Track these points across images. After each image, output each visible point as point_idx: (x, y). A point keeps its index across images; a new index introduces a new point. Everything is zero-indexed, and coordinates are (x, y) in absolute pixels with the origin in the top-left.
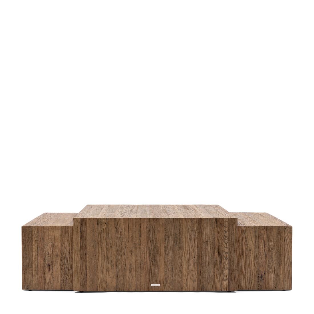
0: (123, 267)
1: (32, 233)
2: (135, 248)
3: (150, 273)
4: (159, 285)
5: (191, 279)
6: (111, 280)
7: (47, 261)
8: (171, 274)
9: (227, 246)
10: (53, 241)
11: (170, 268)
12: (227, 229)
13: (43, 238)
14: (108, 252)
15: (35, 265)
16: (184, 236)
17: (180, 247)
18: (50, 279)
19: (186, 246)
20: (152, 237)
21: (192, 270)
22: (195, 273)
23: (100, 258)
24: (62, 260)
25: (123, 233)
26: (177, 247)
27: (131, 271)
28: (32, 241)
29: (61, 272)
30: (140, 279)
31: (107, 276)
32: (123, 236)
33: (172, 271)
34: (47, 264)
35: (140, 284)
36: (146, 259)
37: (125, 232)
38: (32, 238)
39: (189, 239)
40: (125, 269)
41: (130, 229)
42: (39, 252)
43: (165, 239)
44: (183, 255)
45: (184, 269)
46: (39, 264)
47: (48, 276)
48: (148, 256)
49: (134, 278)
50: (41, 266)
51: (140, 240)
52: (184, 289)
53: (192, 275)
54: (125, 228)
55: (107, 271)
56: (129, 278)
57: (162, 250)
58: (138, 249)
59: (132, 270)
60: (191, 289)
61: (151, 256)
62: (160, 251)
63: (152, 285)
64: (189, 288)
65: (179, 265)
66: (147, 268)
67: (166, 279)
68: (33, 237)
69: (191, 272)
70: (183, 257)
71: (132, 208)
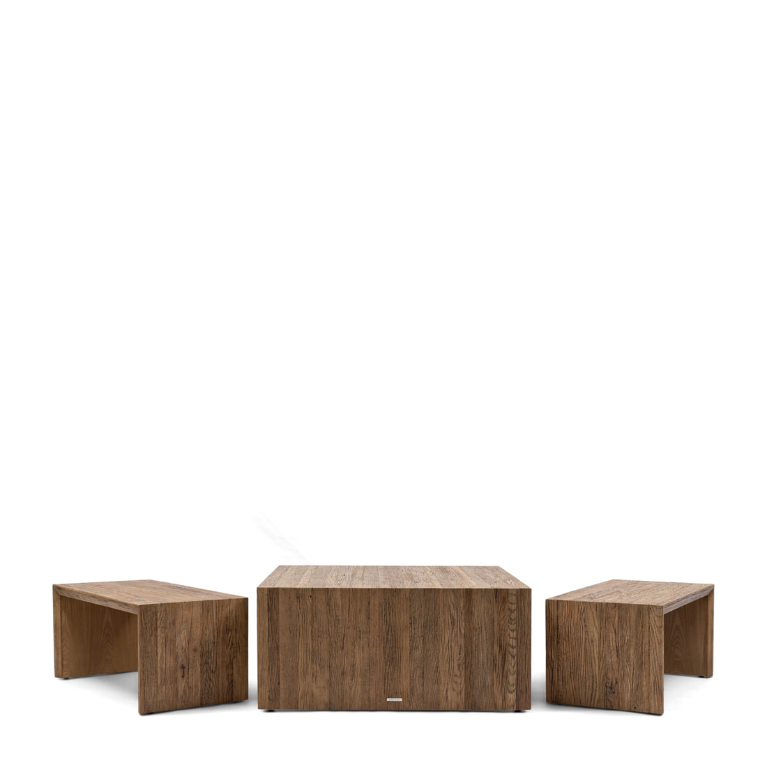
0: (340, 671)
1: (156, 615)
2: (360, 638)
3: (385, 679)
4: (401, 700)
5: (454, 689)
6: (320, 691)
7: (180, 660)
8: (421, 682)
9: (513, 634)
10: (190, 626)
11: (419, 672)
12: (513, 607)
13: (174, 623)
14: (314, 645)
15: (162, 669)
16: (442, 619)
17: (435, 637)
18: (184, 691)
19: (446, 635)
20: (388, 620)
21: (456, 676)
22: (461, 680)
23: (301, 654)
24: (202, 656)
25: (341, 614)
26: (431, 636)
27: (353, 676)
28: (157, 628)
29: (202, 677)
30: (369, 690)
31: (314, 685)
32: (340, 618)
33: (423, 677)
34: (180, 665)
35: (369, 697)
36: (378, 657)
37: (343, 611)
38: (156, 624)
39: (450, 624)
40: (343, 673)
41: (351, 606)
42: (167, 647)
43: (411, 623)
44: (441, 650)
45: (442, 673)
46: (168, 667)
47: (182, 685)
48: (382, 651)
49: (359, 688)
50: (170, 671)
51: (368, 625)
52: (442, 707)
53: (456, 683)
54: (342, 605)
55: (313, 676)
56: (351, 689)
57: (406, 642)
58: (365, 639)
59: (356, 675)
60: (454, 707)
61: (387, 651)
62: (401, 643)
63: (388, 700)
64: (451, 705)
65: (435, 666)
66: (380, 671)
67: (412, 689)
68: (159, 623)
69: (454, 678)
70: (441, 654)
71: (355, 571)
